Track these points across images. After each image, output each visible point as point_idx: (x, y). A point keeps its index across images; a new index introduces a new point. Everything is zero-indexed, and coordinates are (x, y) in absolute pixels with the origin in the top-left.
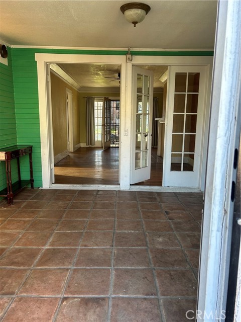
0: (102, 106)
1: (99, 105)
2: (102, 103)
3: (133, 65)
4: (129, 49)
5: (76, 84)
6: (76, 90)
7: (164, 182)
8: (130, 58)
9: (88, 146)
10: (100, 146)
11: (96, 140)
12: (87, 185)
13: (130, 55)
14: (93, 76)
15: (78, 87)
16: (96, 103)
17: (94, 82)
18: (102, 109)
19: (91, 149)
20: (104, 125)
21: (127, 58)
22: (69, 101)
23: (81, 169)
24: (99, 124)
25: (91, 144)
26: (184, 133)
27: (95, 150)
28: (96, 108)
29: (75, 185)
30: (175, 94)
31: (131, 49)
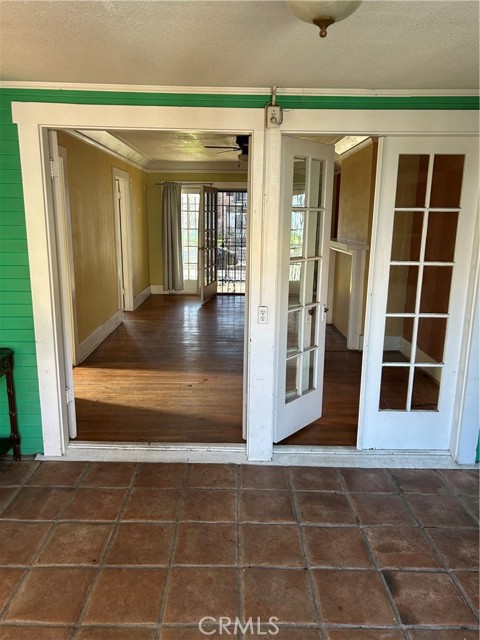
0: (198, 201)
1: (191, 202)
2: (198, 196)
3: (283, 135)
4: (273, 92)
5: (137, 156)
6: (139, 168)
7: (362, 438)
8: (277, 116)
9: (167, 292)
10: (194, 291)
11: (185, 278)
12: (161, 447)
13: (277, 109)
14: (176, 141)
15: (144, 161)
16: (184, 196)
17: (180, 152)
18: (198, 209)
19: (172, 301)
20: (203, 248)
21: (269, 117)
22: (123, 197)
23: (147, 373)
24: (191, 244)
25: (174, 287)
26: (417, 315)
27: (183, 305)
28: (184, 207)
29: (130, 447)
30: (396, 212)
31: (281, 92)
